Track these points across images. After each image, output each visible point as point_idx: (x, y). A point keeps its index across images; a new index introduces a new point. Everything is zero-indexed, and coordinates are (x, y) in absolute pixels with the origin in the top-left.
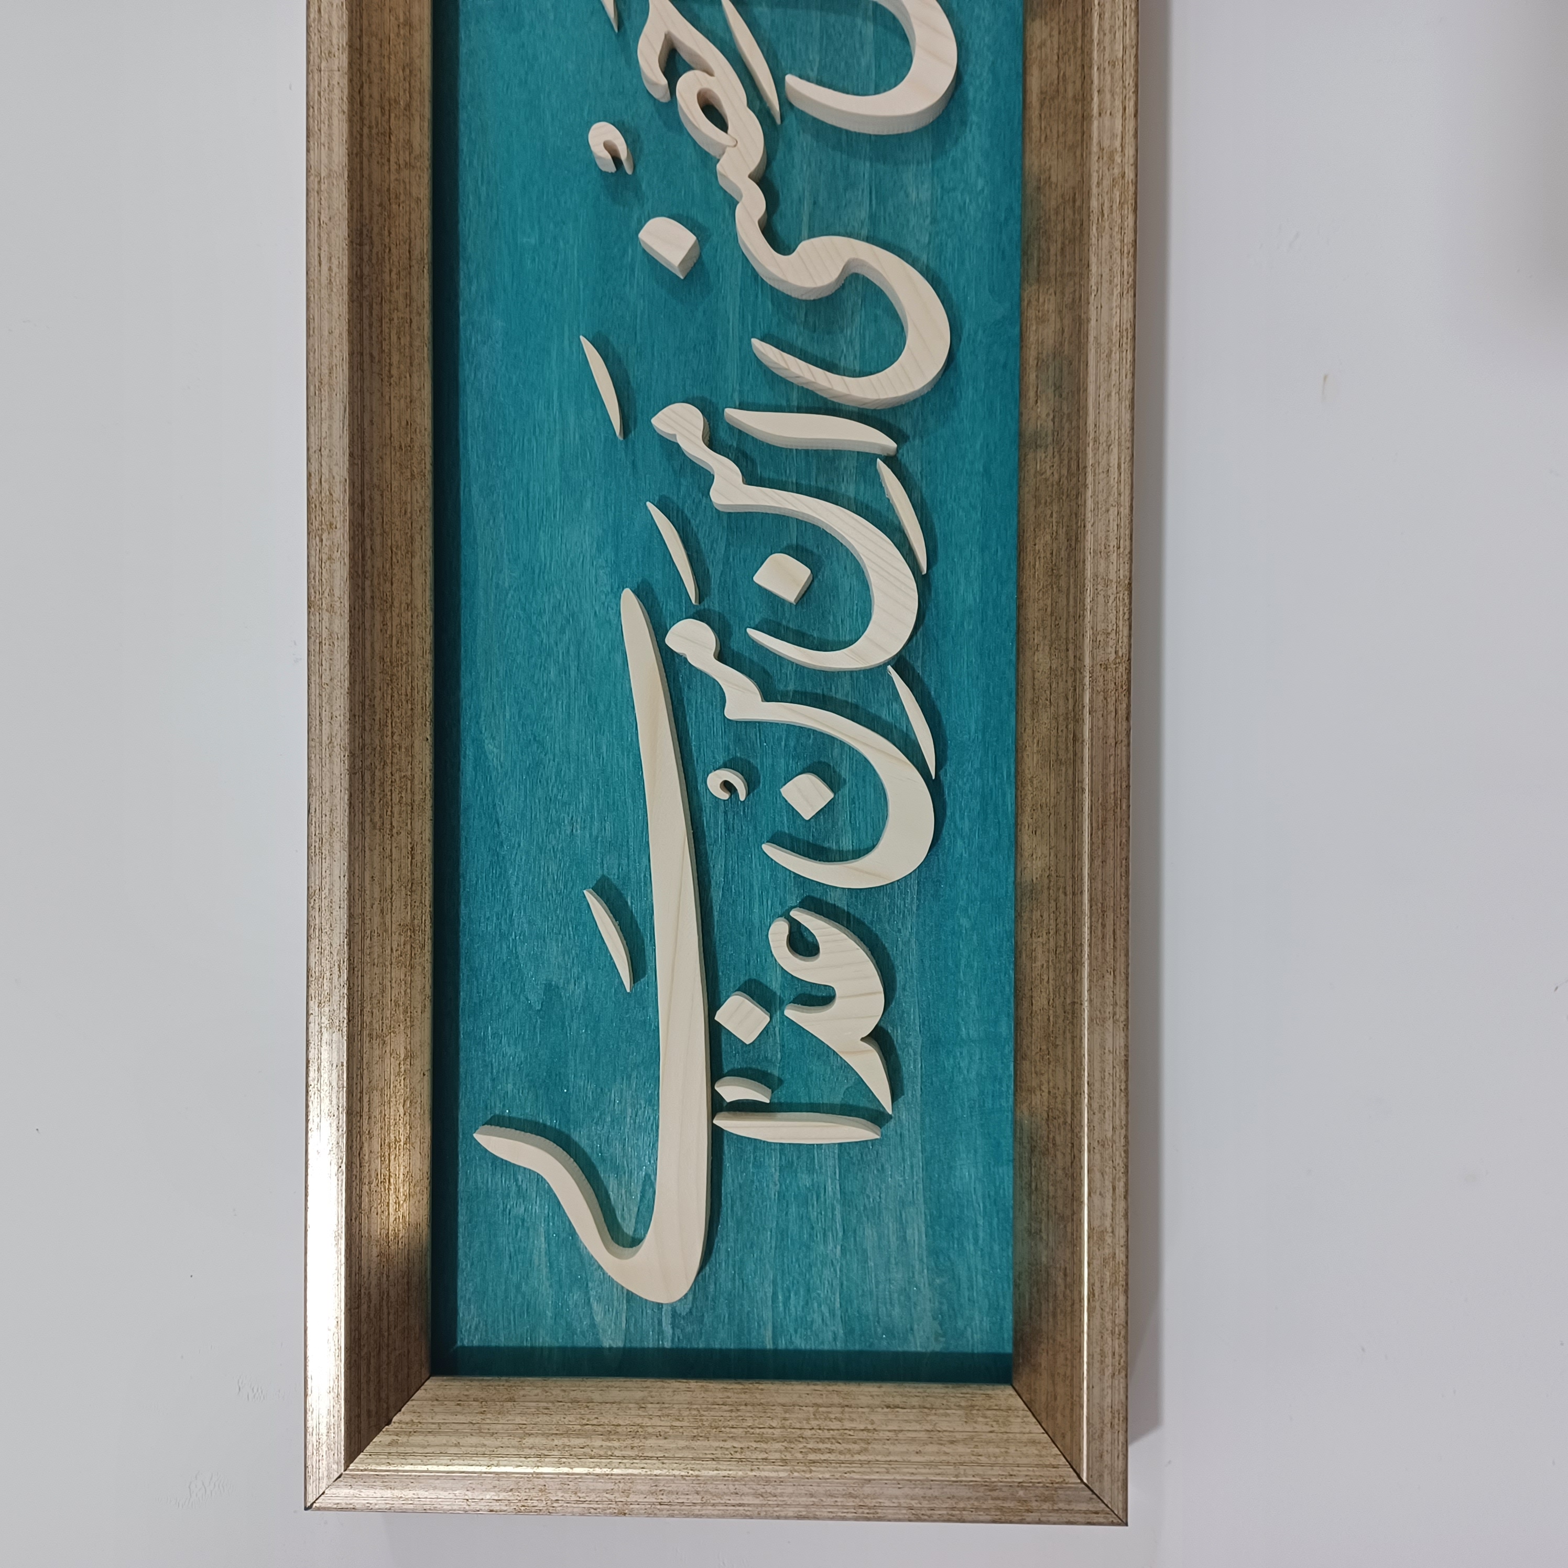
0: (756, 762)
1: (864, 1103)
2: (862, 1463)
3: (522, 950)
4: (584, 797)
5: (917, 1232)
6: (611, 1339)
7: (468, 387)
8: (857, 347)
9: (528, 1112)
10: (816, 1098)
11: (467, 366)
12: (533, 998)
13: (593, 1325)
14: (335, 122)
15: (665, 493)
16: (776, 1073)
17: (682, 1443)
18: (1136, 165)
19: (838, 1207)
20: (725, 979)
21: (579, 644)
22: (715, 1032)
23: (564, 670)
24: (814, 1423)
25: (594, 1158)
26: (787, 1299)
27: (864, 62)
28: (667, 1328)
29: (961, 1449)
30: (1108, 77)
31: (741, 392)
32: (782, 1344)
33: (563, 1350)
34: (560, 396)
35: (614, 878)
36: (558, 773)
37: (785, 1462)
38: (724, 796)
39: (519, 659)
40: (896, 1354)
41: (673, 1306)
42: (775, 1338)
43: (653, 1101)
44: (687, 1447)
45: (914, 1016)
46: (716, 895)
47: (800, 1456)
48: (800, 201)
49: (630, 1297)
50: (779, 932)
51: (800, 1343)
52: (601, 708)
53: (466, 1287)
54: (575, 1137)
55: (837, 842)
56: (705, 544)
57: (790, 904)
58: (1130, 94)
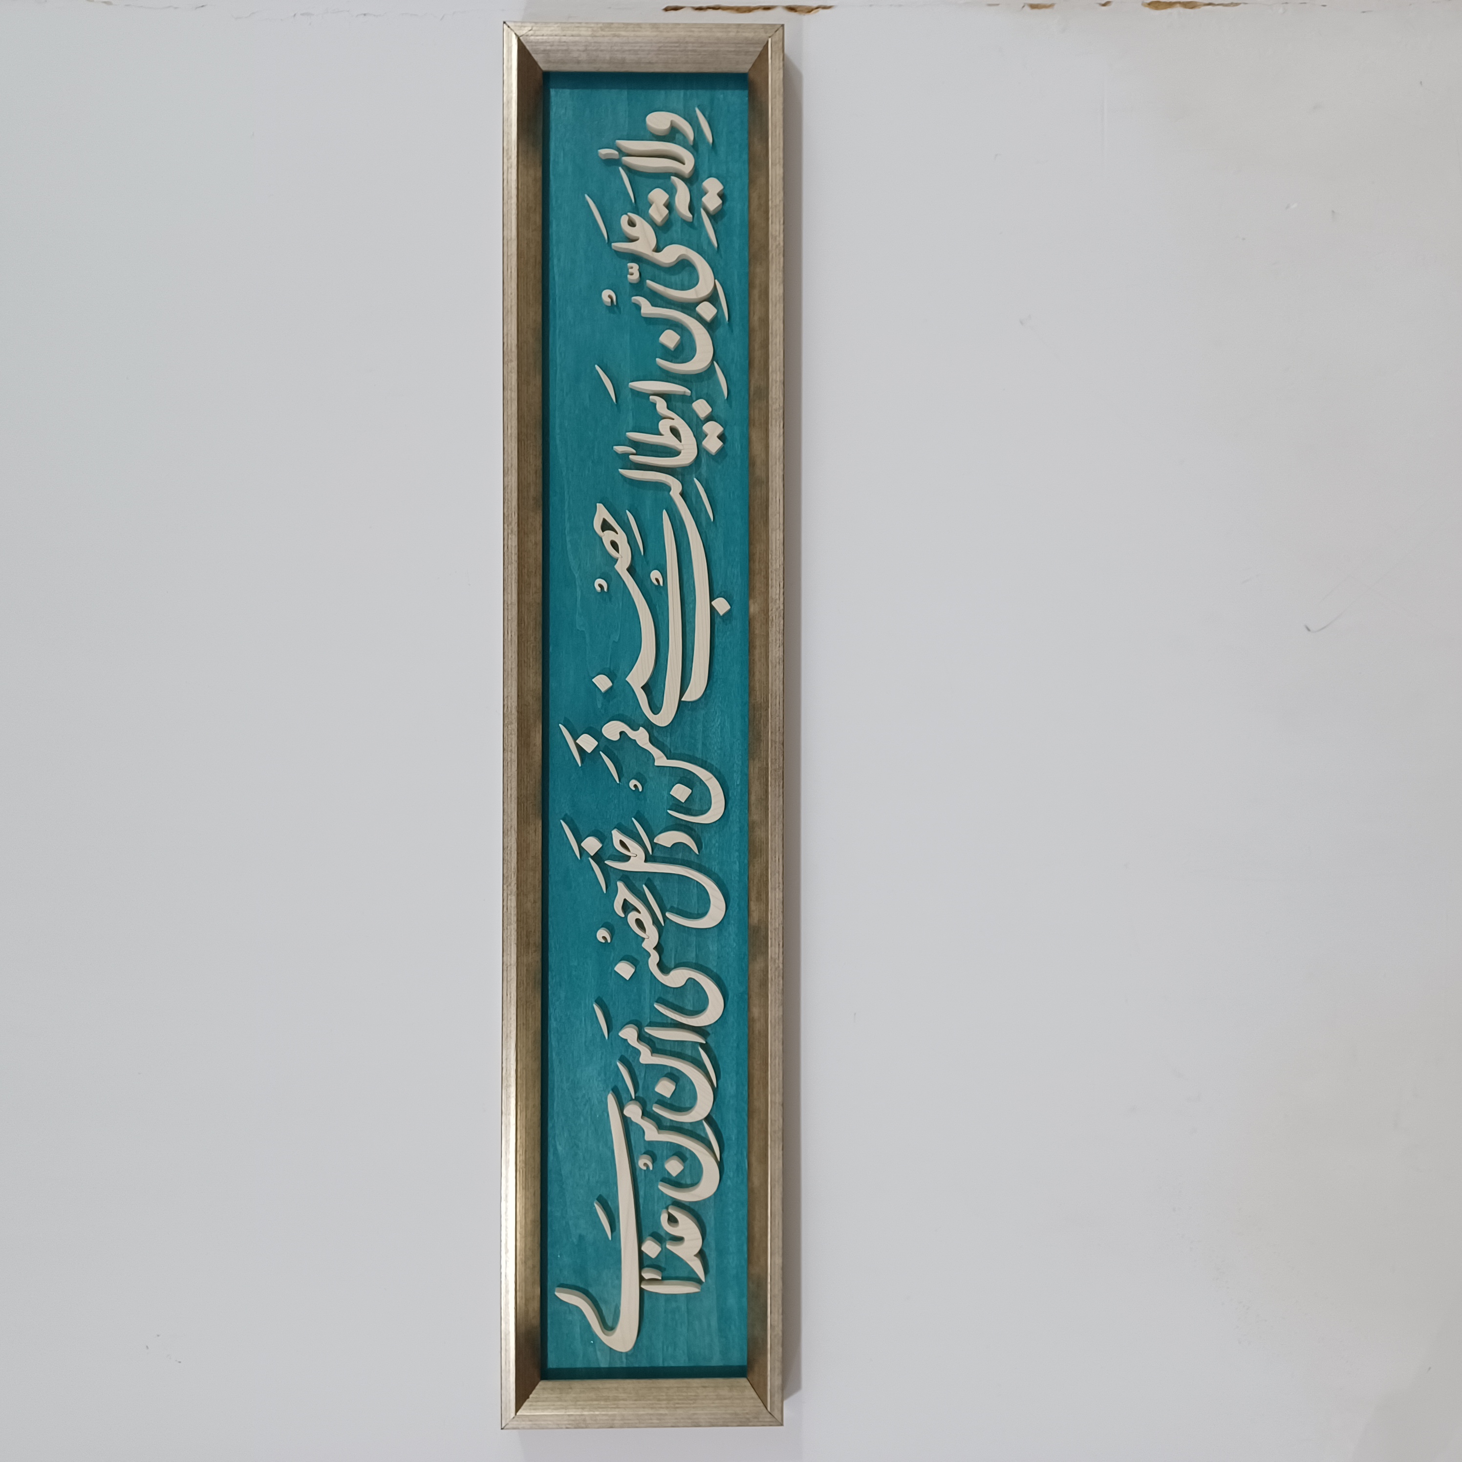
0: (656, 1152)
1: (694, 1276)
2: (694, 1407)
3: (571, 1223)
4: (593, 1165)
5: (714, 1323)
6: (604, 1364)
7: (552, 1017)
8: (692, 1002)
9: (572, 1281)
10: (678, 1275)
11: (551, 1009)
12: (575, 1240)
13: (597, 1359)
14: (512, 947)
15: (623, 1054)
16: (663, 1265)
17: (632, 1402)
18: (783, 963)
19: (686, 1315)
20: (645, 1233)
21: (591, 1109)
22: (641, 1253)
23: (586, 1119)
24: (677, 1394)
25: (598, 1299)
26: (667, 1348)
27: (693, 902)
28: (624, 1360)
29: (727, 1401)
30: (774, 934)
31: (650, 1019)
32: (666, 1365)
33: (586, 1368)
34: (585, 1020)
35: (605, 1196)
36: (584, 1158)
37: (667, 1408)
38: (645, 1168)
39: (570, 1115)
40: (707, 1367)
41: (626, 1353)
42: (663, 1362)
43: (619, 1277)
44: (634, 1404)
45: (713, 1244)
46: (641, 1201)
47: (673, 1406)
48: (671, 950)
49: (611, 1349)
50: (664, 1218)
51: (672, 1364)
52: (600, 1133)
53: (551, 1346)
54: (590, 1290)
55: (686, 1181)
56: (637, 1073)
57: (668, 1204)
58: (781, 940)
